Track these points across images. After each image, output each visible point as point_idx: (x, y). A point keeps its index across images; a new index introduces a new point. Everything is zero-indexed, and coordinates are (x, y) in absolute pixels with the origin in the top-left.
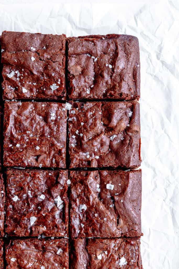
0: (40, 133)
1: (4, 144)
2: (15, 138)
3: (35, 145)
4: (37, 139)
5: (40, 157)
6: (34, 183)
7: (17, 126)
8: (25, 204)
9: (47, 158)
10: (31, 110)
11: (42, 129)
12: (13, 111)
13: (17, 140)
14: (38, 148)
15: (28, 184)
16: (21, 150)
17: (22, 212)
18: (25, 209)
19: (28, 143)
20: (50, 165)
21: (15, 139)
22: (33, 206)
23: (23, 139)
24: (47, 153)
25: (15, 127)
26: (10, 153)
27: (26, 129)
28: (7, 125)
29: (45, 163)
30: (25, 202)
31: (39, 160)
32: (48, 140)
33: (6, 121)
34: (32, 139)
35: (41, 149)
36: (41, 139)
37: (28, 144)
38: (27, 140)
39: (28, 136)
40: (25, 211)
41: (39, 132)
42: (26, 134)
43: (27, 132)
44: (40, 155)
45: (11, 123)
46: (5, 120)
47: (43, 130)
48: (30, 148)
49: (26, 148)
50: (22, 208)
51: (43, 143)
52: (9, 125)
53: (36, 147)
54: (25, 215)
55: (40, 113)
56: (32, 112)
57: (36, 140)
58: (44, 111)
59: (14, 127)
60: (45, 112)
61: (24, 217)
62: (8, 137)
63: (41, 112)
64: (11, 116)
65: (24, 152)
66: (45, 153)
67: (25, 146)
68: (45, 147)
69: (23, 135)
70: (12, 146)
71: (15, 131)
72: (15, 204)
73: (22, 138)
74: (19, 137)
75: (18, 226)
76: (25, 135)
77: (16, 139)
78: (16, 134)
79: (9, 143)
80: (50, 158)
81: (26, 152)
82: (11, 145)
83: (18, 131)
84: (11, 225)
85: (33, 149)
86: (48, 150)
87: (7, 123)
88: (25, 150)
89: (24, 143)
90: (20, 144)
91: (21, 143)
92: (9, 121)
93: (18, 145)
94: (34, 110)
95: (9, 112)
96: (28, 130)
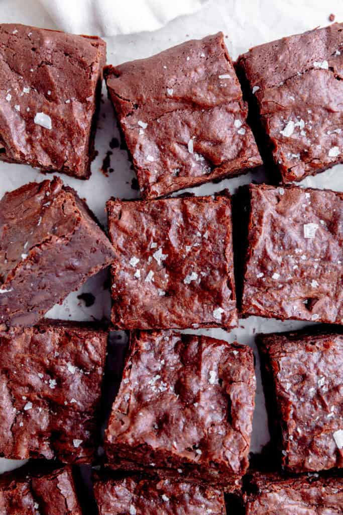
0: (321, 255)
1: (248, 272)
2: (271, 260)
3: (310, 278)
4: (316, 267)
5: (318, 302)
6: (327, 362)
7: (277, 236)
8: (316, 407)
9: (331, 305)
10: (304, 206)
11: (325, 247)
12: (269, 205)
13: (275, 264)
14: (314, 284)
15: (315, 366)
16: (281, 286)
17: (313, 424)
18: (318, 418)
19: (295, 272)
20: (335, 319)
21: (270, 264)
22: (333, 408)
23: (288, 263)
24: (332, 294)
25: (273, 239)
26: (257, 291)
27: (295, 244)
28: (258, 234)
29: (325, 315)
30: (317, 404)
31: (315, 308)
32: (336, 269)
33: (255, 225)
34: (305, 266)
35: (320, 287)
36: (323, 266)
37: (296, 275)
38: (296, 267)
39: (298, 258)
40: (319, 420)
41: (320, 252)
42: (294, 253)
43: (297, 251)
44: (317, 299)
45: (266, 229)
46: (253, 222)
47: (328, 248)
48: (298, 283)
49: (290, 282)
50: (313, 415)
51: (325, 276)
52: (260, 233)
53: (311, 282)
54: (319, 429)
55: (323, 213)
56: (307, 209)
57: (312, 266)
58: (329, 210)
59: (269, 238)
60: (334, 213)
61: (319, 434)
62: (257, 258)
63: (325, 212)
64: (265, 215)
65: (286, 290)
66: (328, 294)
67: (290, 278)
68: (329, 283)
69: (287, 255)
70: (263, 277)
71: (271, 246)
72: (298, 410)
73: (285, 262)
74: (280, 260)
75: (310, 452)
76: (292, 256)
77: (273, 264)
78: (273, 252)
79: (256, 270)
80: (336, 305)
81: (291, 290)
82: (261, 275)
83: (277, 247)
84: (295, 452)
85: (304, 285)
86: (335, 289)
87: (256, 229)
88: (288, 287)
89: (287, 271)
90: (281, 274)
91: (283, 271)
92: (261, 226)
93: (276, 276)
94: (311, 205)
95: (262, 208)
96: (299, 246)
